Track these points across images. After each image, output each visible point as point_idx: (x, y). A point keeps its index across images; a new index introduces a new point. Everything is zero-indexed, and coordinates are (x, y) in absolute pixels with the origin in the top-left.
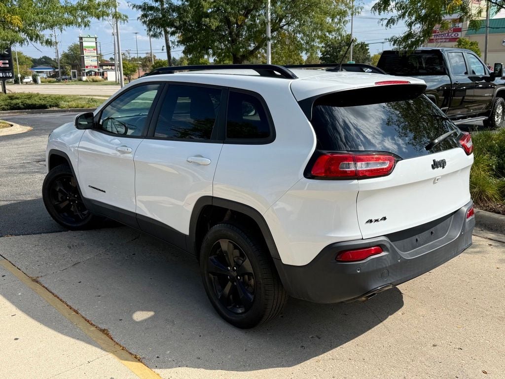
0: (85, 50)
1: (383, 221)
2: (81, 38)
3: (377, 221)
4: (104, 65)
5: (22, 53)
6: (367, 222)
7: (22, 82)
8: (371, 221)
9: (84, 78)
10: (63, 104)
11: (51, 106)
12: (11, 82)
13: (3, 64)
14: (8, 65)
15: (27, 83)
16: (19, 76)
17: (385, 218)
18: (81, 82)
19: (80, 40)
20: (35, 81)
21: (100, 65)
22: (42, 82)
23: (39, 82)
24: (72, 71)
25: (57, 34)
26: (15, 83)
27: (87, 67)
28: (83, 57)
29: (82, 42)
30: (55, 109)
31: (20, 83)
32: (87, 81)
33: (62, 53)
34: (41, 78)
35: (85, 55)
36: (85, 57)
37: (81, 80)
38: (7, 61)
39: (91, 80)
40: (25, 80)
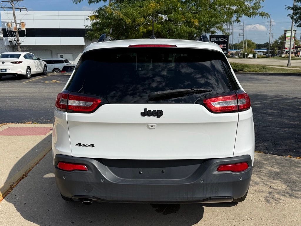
0: (287, 38)
1: (91, 147)
2: (286, 31)
3: (85, 146)
4: (299, 48)
5: (251, 41)
6: (77, 145)
7: (247, 57)
8: (79, 145)
9: (283, 55)
10: (246, 69)
11: (239, 70)
12: (241, 57)
13: (223, 46)
14: (225, 47)
15: (249, 58)
16: (246, 53)
17: (92, 146)
18: (281, 58)
19: (285, 32)
20: (254, 57)
21: (295, 48)
22: (258, 57)
23: (256, 57)
24: (278, 51)
25: (271, 29)
26: (243, 58)
27: (286, 49)
28: (285, 42)
29: (286, 34)
30: (241, 72)
31: (246, 58)
32: (284, 57)
33: (275, 40)
34: (257, 55)
35: (286, 41)
36: (286, 43)
37: (281, 56)
38: (225, 45)
39: (287, 57)
40: (249, 56)
